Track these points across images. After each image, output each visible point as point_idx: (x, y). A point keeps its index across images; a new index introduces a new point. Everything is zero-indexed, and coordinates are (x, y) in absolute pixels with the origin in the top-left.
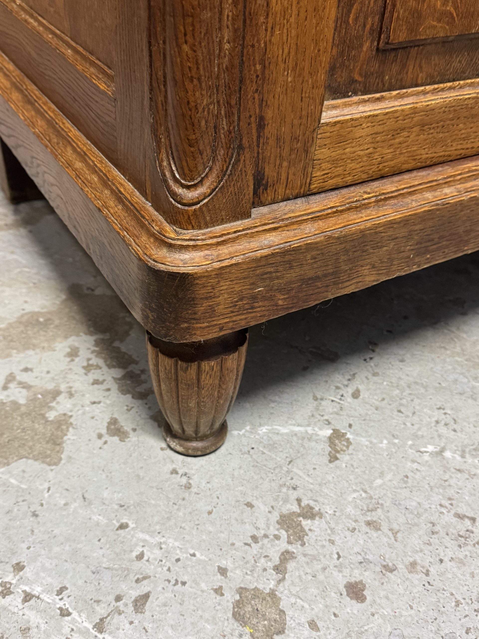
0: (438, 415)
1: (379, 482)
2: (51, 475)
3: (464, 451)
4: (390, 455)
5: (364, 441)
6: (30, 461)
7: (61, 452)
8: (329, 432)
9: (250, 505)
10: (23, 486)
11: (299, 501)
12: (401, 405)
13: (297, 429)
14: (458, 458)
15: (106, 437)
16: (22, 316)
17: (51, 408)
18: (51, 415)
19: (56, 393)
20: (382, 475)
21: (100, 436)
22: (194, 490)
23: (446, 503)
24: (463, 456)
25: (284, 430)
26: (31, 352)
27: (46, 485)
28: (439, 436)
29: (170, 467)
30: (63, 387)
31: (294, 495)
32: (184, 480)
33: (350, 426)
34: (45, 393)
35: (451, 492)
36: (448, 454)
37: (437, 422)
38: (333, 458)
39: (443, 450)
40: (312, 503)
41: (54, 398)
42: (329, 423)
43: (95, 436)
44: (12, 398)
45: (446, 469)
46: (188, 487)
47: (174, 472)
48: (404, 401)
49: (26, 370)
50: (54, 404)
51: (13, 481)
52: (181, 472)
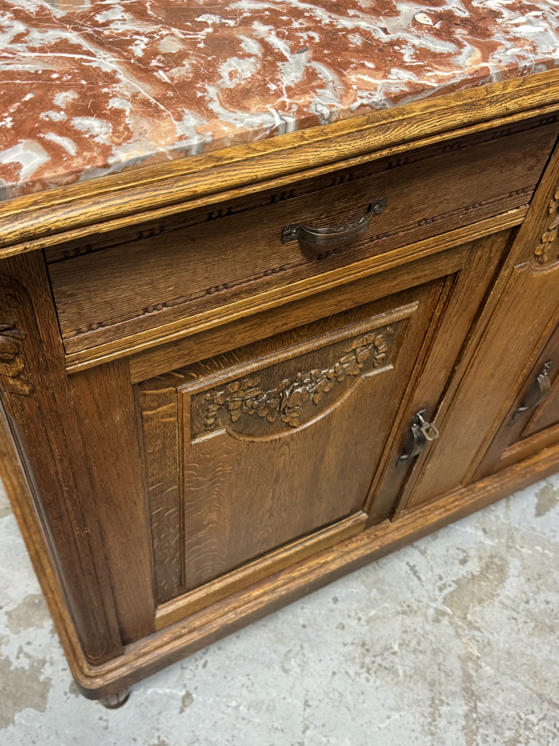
0: (245, 680)
1: (201, 726)
2: (41, 719)
3: (250, 706)
4: (211, 709)
5: (201, 699)
6: (32, 709)
7: (46, 703)
8: (183, 693)
9: (135, 740)
10: (29, 725)
11: (159, 737)
12: (227, 673)
13: (168, 691)
14: (246, 710)
15: (69, 695)
16: (26, 597)
17: (41, 673)
18: (42, 678)
19: (44, 662)
20: (204, 721)
21: (66, 694)
22: (109, 730)
23: (230, 739)
24: (249, 709)
25: (160, 691)
26: (30, 629)
27: (39, 725)
28: (241, 695)
29: (99, 715)
30: (48, 658)
31: (157, 734)
32: (105, 724)
33: (196, 688)
34: (38, 662)
35: (235, 733)
36: (241, 708)
37: (243, 685)
38: (182, 711)
39: (239, 705)
40: (165, 739)
41: (43, 665)
42: (185, 686)
43: (62, 694)
44: (22, 665)
45: (237, 718)
46: (106, 728)
47: (101, 718)
48: (230, 670)
49: (29, 643)
50: (42, 670)
51: (23, 722)
52: (104, 718)
